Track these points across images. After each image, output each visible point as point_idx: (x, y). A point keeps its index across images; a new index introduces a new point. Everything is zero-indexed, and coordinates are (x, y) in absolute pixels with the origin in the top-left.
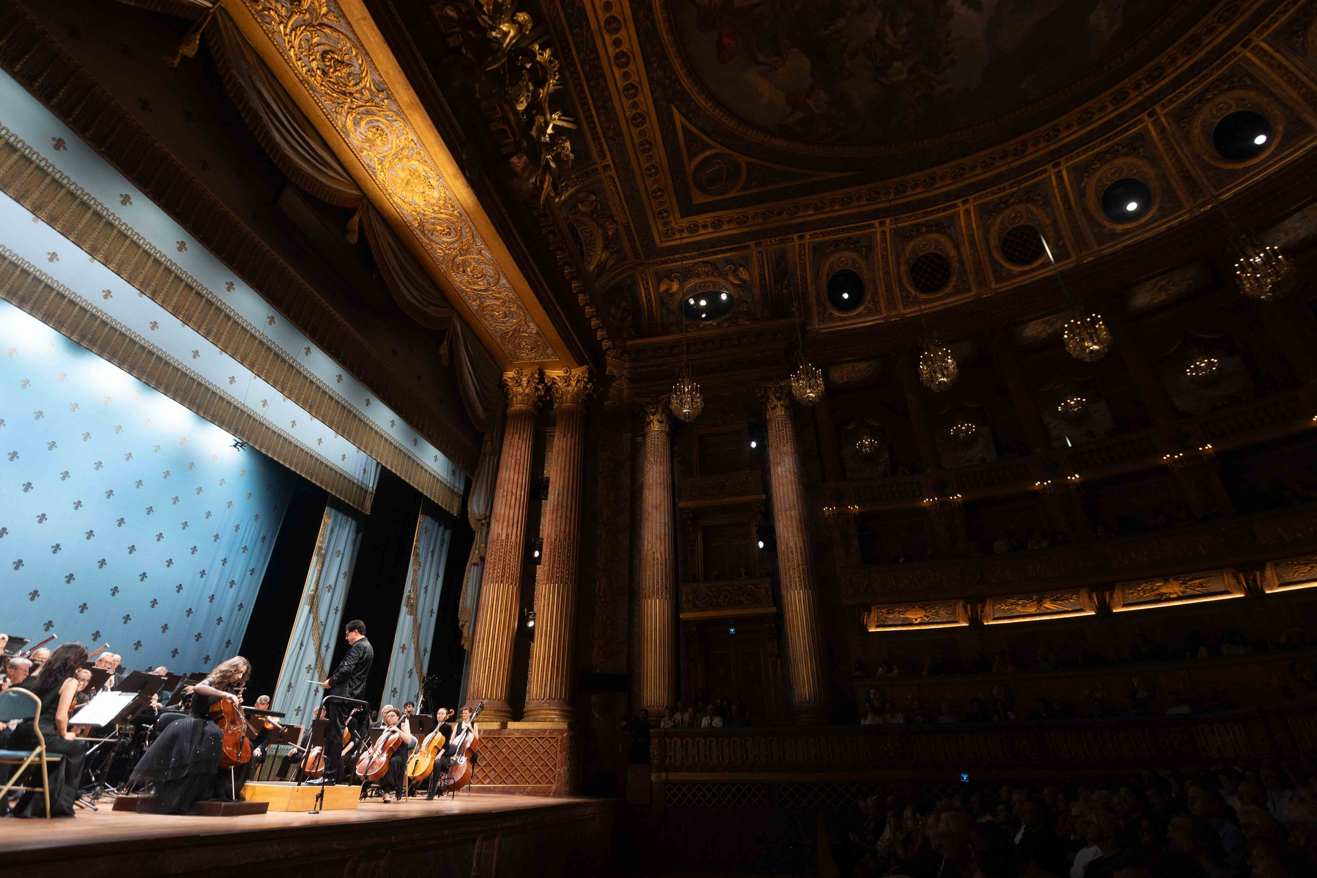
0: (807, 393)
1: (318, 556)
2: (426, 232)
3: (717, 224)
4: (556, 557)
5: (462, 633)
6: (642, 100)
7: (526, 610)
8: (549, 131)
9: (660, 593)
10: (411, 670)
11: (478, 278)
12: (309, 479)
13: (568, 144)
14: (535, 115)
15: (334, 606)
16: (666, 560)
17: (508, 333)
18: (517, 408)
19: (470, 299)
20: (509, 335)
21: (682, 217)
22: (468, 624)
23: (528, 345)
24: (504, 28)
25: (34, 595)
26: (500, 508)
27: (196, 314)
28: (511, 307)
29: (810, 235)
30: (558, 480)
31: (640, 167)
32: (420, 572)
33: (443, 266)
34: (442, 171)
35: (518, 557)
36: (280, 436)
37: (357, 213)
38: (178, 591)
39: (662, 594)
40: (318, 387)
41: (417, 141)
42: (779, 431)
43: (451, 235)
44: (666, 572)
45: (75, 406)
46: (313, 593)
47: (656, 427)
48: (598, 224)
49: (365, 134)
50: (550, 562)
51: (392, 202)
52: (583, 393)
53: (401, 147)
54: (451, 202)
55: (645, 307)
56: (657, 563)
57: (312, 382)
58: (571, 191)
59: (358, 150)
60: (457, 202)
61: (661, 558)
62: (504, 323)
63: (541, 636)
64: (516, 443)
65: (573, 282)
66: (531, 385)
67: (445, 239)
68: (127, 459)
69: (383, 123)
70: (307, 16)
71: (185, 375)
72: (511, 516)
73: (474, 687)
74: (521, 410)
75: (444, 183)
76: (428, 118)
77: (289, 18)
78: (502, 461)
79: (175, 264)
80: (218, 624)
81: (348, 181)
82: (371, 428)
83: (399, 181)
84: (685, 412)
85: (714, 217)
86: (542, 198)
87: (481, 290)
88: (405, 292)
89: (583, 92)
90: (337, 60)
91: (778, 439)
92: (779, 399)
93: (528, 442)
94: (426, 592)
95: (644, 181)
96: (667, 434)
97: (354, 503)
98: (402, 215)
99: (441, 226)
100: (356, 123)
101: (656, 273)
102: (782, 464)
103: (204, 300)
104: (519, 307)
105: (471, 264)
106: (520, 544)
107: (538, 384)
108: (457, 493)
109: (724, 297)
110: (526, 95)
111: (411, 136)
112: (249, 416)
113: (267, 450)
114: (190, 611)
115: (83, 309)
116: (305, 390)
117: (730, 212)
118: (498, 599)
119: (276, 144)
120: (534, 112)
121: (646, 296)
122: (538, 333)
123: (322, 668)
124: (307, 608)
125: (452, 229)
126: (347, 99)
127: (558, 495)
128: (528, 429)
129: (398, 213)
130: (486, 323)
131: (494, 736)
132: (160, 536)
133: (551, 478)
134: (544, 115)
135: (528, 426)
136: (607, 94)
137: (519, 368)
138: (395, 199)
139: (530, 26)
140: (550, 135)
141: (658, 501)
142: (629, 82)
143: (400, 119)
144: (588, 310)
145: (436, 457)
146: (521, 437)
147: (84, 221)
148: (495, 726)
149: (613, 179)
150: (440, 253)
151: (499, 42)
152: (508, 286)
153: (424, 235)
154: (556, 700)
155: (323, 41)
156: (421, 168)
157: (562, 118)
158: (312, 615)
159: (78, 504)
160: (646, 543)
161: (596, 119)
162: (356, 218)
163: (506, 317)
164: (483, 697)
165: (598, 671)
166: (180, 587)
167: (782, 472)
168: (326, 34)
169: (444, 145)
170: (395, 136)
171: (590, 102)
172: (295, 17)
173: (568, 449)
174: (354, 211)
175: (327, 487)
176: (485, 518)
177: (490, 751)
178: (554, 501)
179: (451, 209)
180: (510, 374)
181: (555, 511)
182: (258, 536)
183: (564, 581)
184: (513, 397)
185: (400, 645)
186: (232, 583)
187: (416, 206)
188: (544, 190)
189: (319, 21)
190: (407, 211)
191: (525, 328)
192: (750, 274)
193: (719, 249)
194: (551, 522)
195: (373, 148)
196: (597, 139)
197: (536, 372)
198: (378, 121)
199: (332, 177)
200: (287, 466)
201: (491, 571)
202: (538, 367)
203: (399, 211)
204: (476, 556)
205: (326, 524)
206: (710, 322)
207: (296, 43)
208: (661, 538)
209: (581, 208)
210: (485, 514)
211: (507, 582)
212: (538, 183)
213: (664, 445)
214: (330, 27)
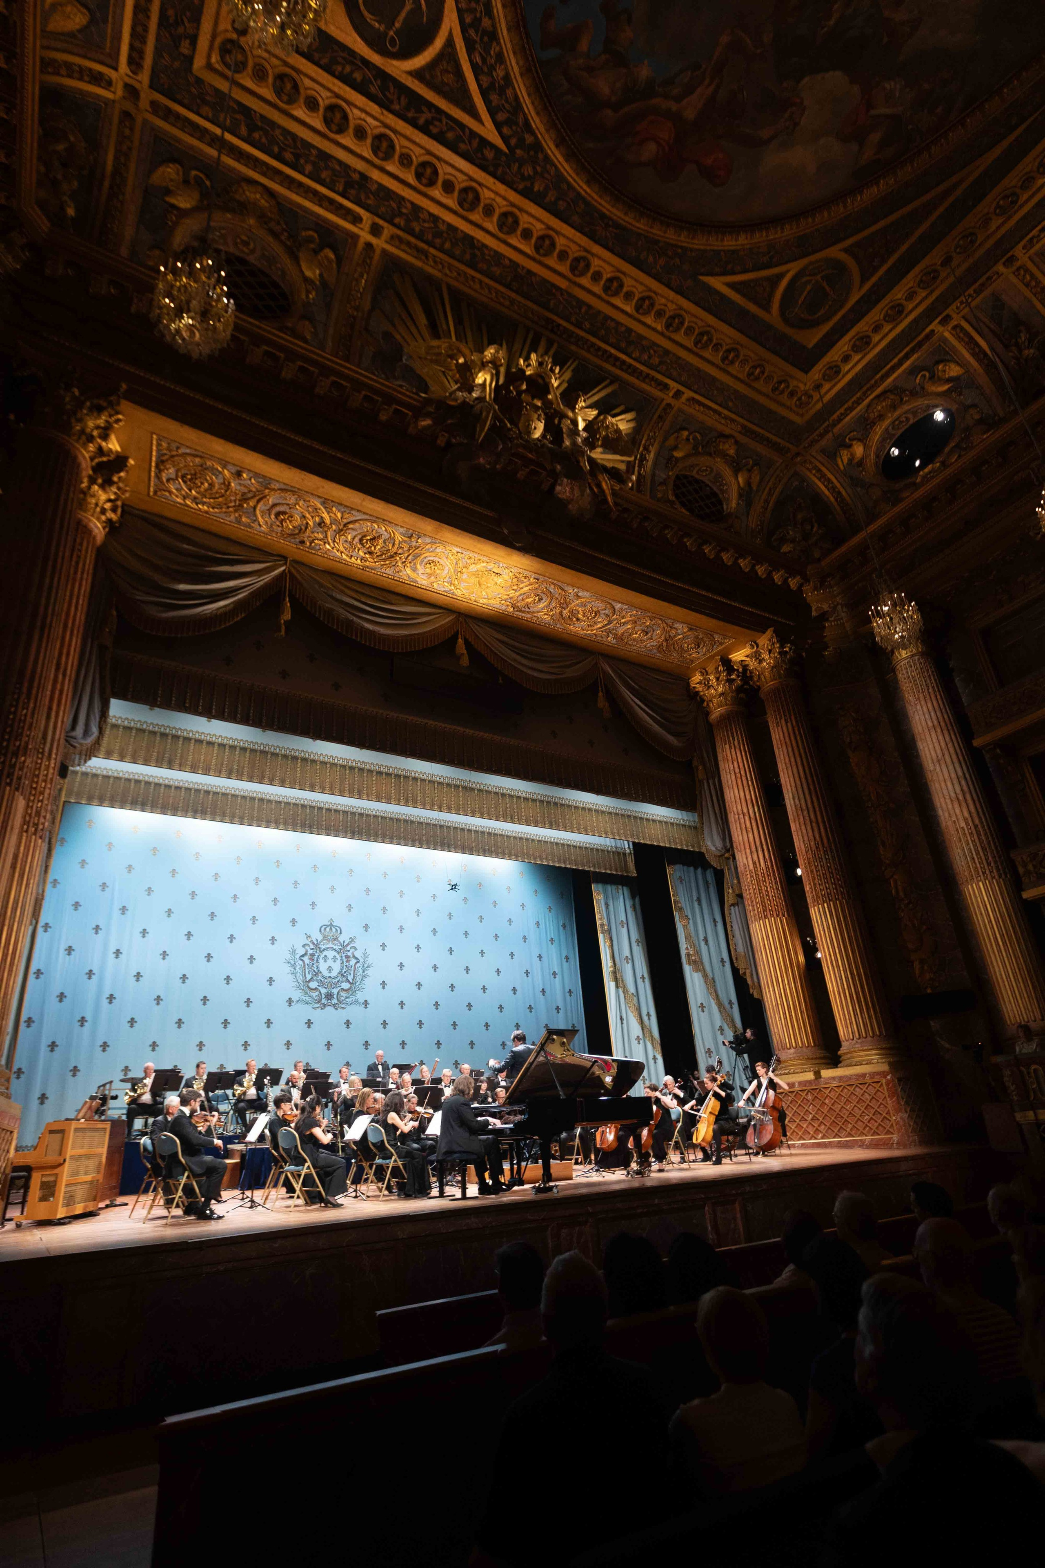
1: (603, 933)
2: (523, 609)
3: (863, 343)
4: (815, 872)
5: (746, 979)
6: (663, 301)
7: (808, 941)
8: (581, 425)
9: (981, 874)
11: (594, 618)
12: (563, 866)
13: (609, 421)
14: (560, 422)
15: (639, 975)
16: (976, 826)
17: (662, 645)
18: (717, 714)
19: (602, 638)
20: (664, 644)
21: (807, 372)
22: (748, 971)
23: (690, 644)
24: (479, 380)
25: (421, 1024)
26: (739, 835)
28: (644, 623)
31: (713, 364)
32: (692, 925)
33: (558, 626)
34: (495, 557)
35: (776, 883)
36: (521, 839)
37: (460, 635)
38: (515, 994)
39: (984, 873)
40: (511, 796)
41: (461, 550)
43: (544, 599)
44: (981, 842)
46: (612, 970)
48: (710, 455)
49: (425, 573)
50: (815, 879)
51: (481, 605)
52: (783, 661)
53: (454, 563)
54: (521, 575)
55: (832, 499)
56: (965, 834)
57: (503, 795)
58: (654, 448)
59: (430, 586)
60: (527, 572)
61: (967, 825)
62: (651, 639)
64: (729, 755)
65: (704, 547)
66: (722, 680)
67: (541, 605)
68: (434, 900)
69: (430, 556)
70: (334, 527)
71: (428, 824)
72: (752, 840)
73: (776, 1037)
74: (721, 716)
75: (505, 565)
76: (454, 529)
77: (326, 537)
78: (724, 781)
79: (363, 762)
80: (558, 1012)
82: (576, 807)
83: (474, 587)
84: (898, 638)
85: (850, 341)
87: (606, 625)
88: (535, 674)
89: (599, 349)
90: (371, 539)
93: (742, 748)
94: (707, 944)
95: (728, 373)
96: (922, 654)
97: (616, 871)
98: (496, 610)
99: (530, 598)
100: (414, 570)
101: (823, 451)
104: (652, 618)
105: (578, 611)
106: (773, 869)
107: (729, 674)
109: (939, 416)
110: (536, 416)
111: (455, 550)
114: (530, 1008)
115: (345, 812)
117: (867, 319)
118: (768, 937)
119: (372, 633)
120: (556, 421)
121: (826, 487)
122: (690, 629)
123: (652, 1037)
124: (613, 986)
125: (541, 595)
126: (397, 559)
127: (794, 799)
128: (737, 733)
129: (492, 610)
130: (634, 648)
131: (812, 1087)
132: (482, 952)
134: (567, 417)
135: (736, 729)
136: (623, 329)
137: (699, 669)
138: (482, 602)
139: (501, 354)
140: (585, 430)
141: (939, 751)
142: (636, 298)
143: (438, 545)
144: (742, 563)
146: (733, 744)
148: (810, 1076)
149: (693, 399)
150: (548, 618)
151: (481, 399)
152: (626, 607)
153: (523, 612)
154: (869, 1039)
155: (354, 533)
156: (481, 566)
157: (589, 396)
158: (620, 990)
159: (418, 948)
160: (940, 812)
161: (629, 361)
162: (460, 641)
163: (647, 633)
164: (789, 1046)
165: (929, 991)
166: (514, 990)
168: (352, 529)
169: (482, 539)
170: (444, 558)
171: (613, 351)
172: (329, 534)
174: (455, 637)
175: (583, 865)
176: (728, 851)
179: (527, 580)
180: (696, 679)
182: (558, 925)
183: (833, 896)
184: (708, 702)
185: (697, 1005)
186: (554, 974)
187: (500, 596)
188: (607, 491)
189: (342, 524)
190: (496, 604)
191: (674, 632)
192: (958, 364)
193: (889, 366)
195: (438, 578)
196: (646, 378)
197: (720, 664)
198: (426, 557)
199: (425, 622)
200: (539, 862)
201: (751, 908)
202: (718, 658)
203: (491, 608)
204: (731, 896)
205: (598, 901)
206: (930, 466)
207: (342, 549)
208: (958, 799)
209: (678, 454)
210: (725, 847)
211: (772, 915)
212: (595, 490)
213: (923, 673)
214: (349, 523)
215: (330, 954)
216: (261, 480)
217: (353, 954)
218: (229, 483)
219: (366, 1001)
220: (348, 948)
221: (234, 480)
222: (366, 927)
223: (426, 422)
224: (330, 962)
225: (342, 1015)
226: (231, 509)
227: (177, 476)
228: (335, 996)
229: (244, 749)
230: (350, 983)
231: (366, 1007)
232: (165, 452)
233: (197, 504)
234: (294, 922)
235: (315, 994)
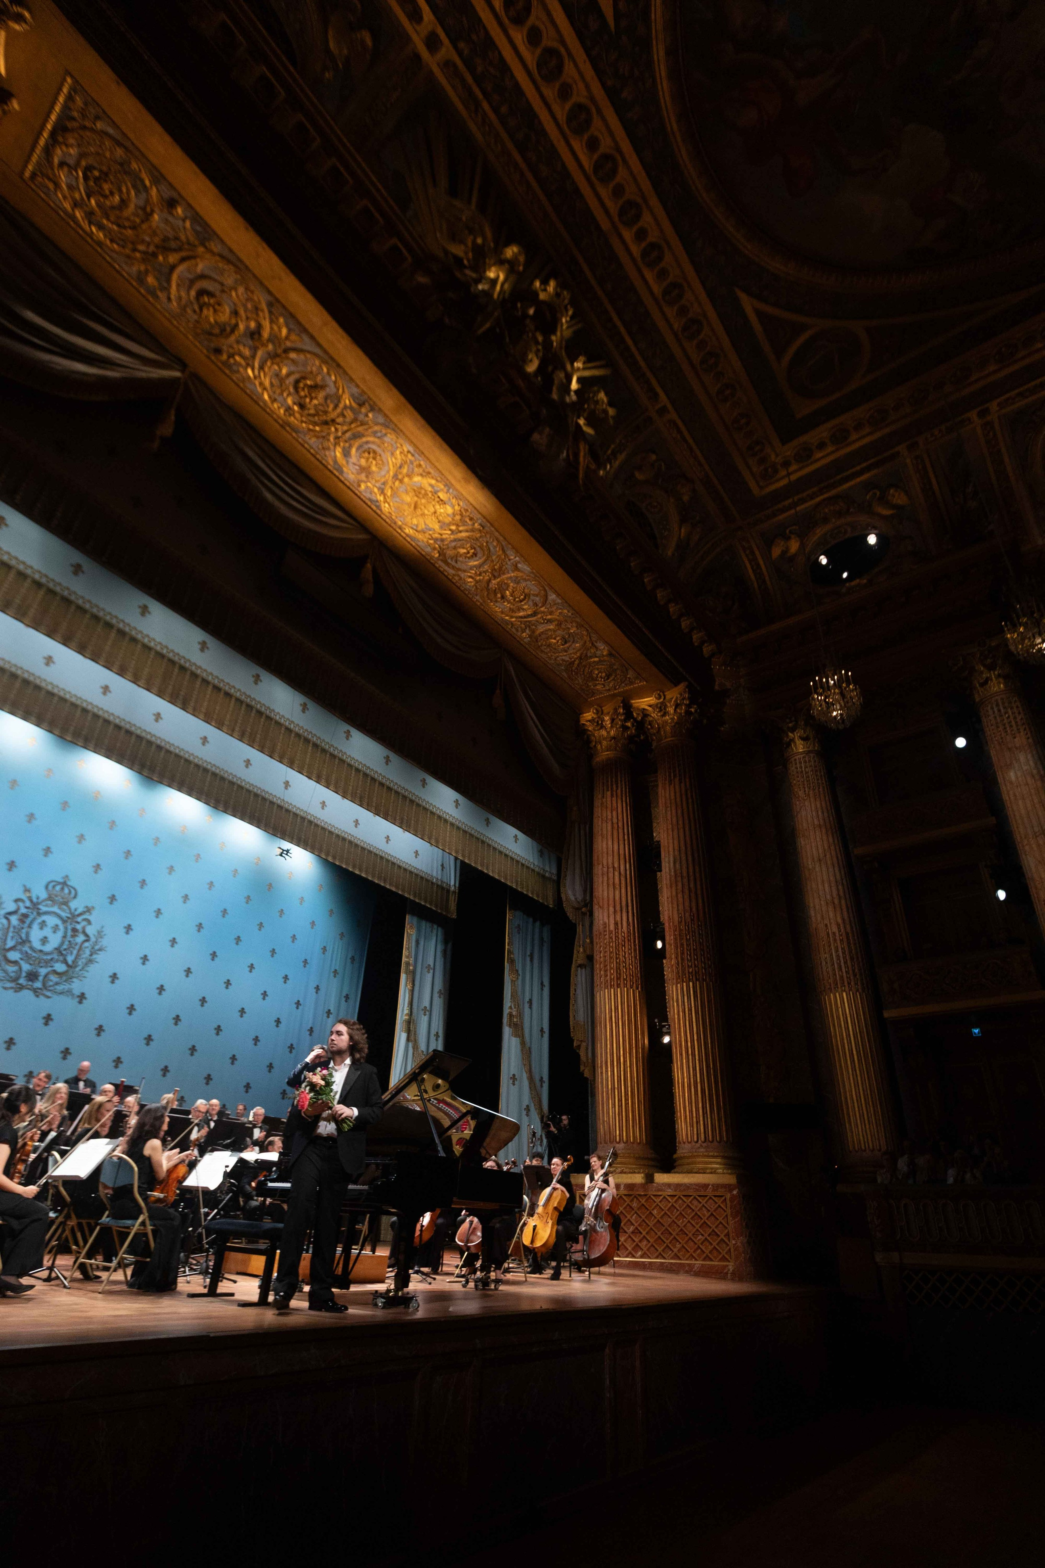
0: (1037, 645)
1: (406, 973)
2: (449, 561)
3: (840, 437)
4: (685, 946)
5: (579, 1056)
6: (692, 298)
7: (656, 1020)
8: (574, 385)
9: (846, 984)
10: (528, 1106)
11: (521, 601)
12: (382, 884)
13: (602, 395)
14: (553, 372)
15: (433, 1032)
16: (847, 934)
17: (573, 663)
18: (604, 757)
19: (517, 630)
20: (576, 665)
21: (783, 444)
22: (584, 1044)
23: (600, 672)
24: (492, 275)
25: (149, 1039)
26: (602, 890)
27: (228, 716)
28: (569, 628)
29: (998, 405)
30: (671, 841)
31: (708, 393)
32: (520, 982)
33: (478, 598)
34: (450, 477)
35: (635, 950)
36: (344, 839)
37: (369, 560)
38: (277, 1026)
39: (849, 984)
40: (366, 775)
41: (415, 451)
42: (1001, 716)
43: (479, 555)
44: (850, 952)
45: (157, 840)
46: (407, 1017)
47: (800, 747)
48: (667, 492)
49: (358, 463)
50: (677, 954)
51: (404, 535)
52: (687, 720)
53: (398, 465)
54: (468, 514)
55: (756, 587)
56: (835, 940)
58: (621, 457)
59: (355, 485)
60: (476, 512)
61: (840, 931)
62: (566, 651)
63: (681, 1054)
64: (609, 802)
65: (646, 575)
66: (617, 724)
67: (472, 563)
68: (210, 889)
69: (373, 443)
70: (270, 347)
71: (240, 787)
72: (617, 897)
73: (604, 1126)
74: (609, 759)
75: (455, 493)
76: (419, 417)
77: (254, 357)
78: (596, 829)
79: (200, 667)
81: (351, 524)
82: (432, 813)
83: (406, 507)
84: (836, 717)
85: (833, 428)
86: (581, 476)
87: (529, 616)
88: (439, 640)
89: (611, 321)
90: (311, 387)
91: (1001, 729)
92: (991, 668)
93: (624, 799)
94: (530, 1007)
95: (718, 410)
96: (819, 754)
97: (436, 906)
98: (419, 549)
99: (463, 548)
100: (346, 454)
101: (763, 535)
102: (1016, 765)
103: (233, 700)
104: (579, 626)
105: (508, 586)
106: (634, 934)
107: (626, 720)
108: (550, 879)
109: (872, 539)
110: (534, 349)
111: (407, 447)
112: (310, 822)
113: (334, 858)
114: (291, 1047)
115: (139, 737)
116: (352, 781)
117: (857, 411)
118: (616, 1008)
120: (550, 369)
121: (753, 571)
122: (610, 654)
124: (404, 1036)
125: (478, 549)
126: (330, 429)
127: (675, 863)
128: (621, 781)
129: (414, 547)
130: (544, 656)
131: (638, 1193)
132: (252, 967)
133: (662, 841)
134: (564, 368)
135: (621, 778)
136: (642, 309)
137: (598, 705)
138: (407, 531)
139: (521, 260)
140: (576, 392)
141: (820, 851)
142: (669, 281)
143: (389, 431)
144: (673, 608)
145: (516, 836)
146: (614, 793)
147: (109, 643)
148: (639, 1178)
149: (675, 423)
150: (471, 582)
151: (488, 294)
152: (559, 601)
153: (448, 564)
155: (293, 368)
156: (426, 483)
157: (590, 365)
158: (410, 1044)
159: (173, 942)
160: (812, 913)
161: (633, 349)
162: (369, 565)
163: (566, 643)
164: (618, 1140)
165: (772, 1100)
166: (278, 1021)
167: (1017, 778)
168: (293, 361)
169: (445, 446)
170: (389, 454)
171: (623, 329)
172: (260, 353)
173: (678, 800)
174: (363, 559)
175: (403, 890)
176: (586, 905)
177: (636, 1213)
178: (670, 870)
179: (470, 523)
180: (588, 716)
181: (674, 886)
182: (346, 957)
183: (701, 976)
184: (596, 742)
185: (509, 1074)
187: (431, 532)
188: (582, 465)
189: (283, 347)
190: (423, 541)
191: (592, 651)
192: (907, 494)
193: (852, 471)
194: (670, 899)
195: (370, 476)
196: (641, 376)
197: (619, 707)
198: (367, 442)
199: (334, 526)
200: (357, 872)
201: (602, 972)
202: (621, 699)
203: (414, 544)
204: (581, 956)
205: (409, 935)
206: (858, 581)
207: (267, 383)
208: (834, 903)
209: (639, 476)
210: (584, 900)
211: (625, 985)
212: (571, 457)
213: (816, 771)
214: (294, 350)
215: (52, 921)
216: (198, 228)
217: (84, 928)
218: (152, 211)
219: (83, 994)
220: (79, 919)
221: (162, 211)
222: (113, 899)
223: (422, 279)
224: (47, 932)
225: (44, 1005)
226: (138, 255)
227: (78, 164)
228: (41, 978)
229: (38, 585)
230: (68, 965)
231: (80, 1002)
232: (75, 114)
233: (90, 223)
234: (12, 865)
235: (11, 969)
